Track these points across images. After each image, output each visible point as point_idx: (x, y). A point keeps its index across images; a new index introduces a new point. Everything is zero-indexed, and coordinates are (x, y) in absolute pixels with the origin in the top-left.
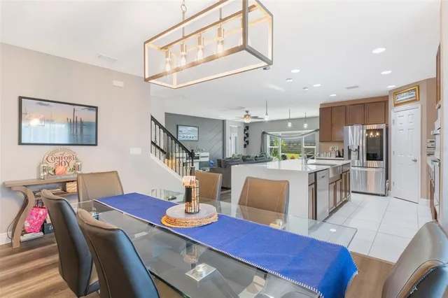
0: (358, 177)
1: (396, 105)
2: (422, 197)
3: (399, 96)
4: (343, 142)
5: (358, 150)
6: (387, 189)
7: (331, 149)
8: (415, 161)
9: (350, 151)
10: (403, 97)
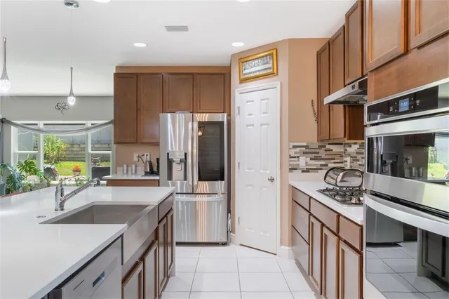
0: (183, 212)
1: (242, 81)
2: (282, 244)
3: (247, 65)
4: (157, 144)
5: (184, 161)
6: (230, 230)
7: (136, 159)
8: (272, 180)
9: (170, 162)
10: (254, 68)
